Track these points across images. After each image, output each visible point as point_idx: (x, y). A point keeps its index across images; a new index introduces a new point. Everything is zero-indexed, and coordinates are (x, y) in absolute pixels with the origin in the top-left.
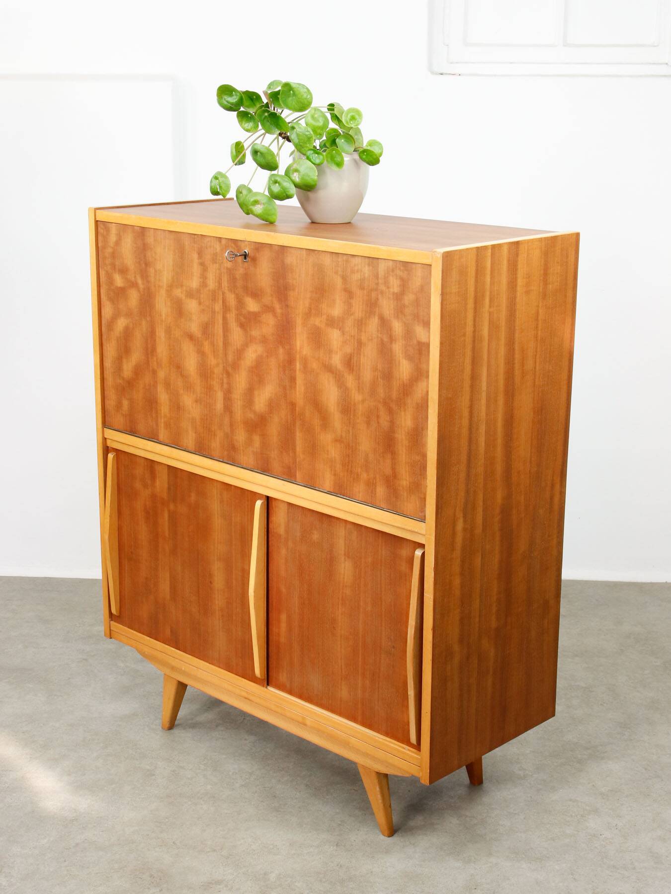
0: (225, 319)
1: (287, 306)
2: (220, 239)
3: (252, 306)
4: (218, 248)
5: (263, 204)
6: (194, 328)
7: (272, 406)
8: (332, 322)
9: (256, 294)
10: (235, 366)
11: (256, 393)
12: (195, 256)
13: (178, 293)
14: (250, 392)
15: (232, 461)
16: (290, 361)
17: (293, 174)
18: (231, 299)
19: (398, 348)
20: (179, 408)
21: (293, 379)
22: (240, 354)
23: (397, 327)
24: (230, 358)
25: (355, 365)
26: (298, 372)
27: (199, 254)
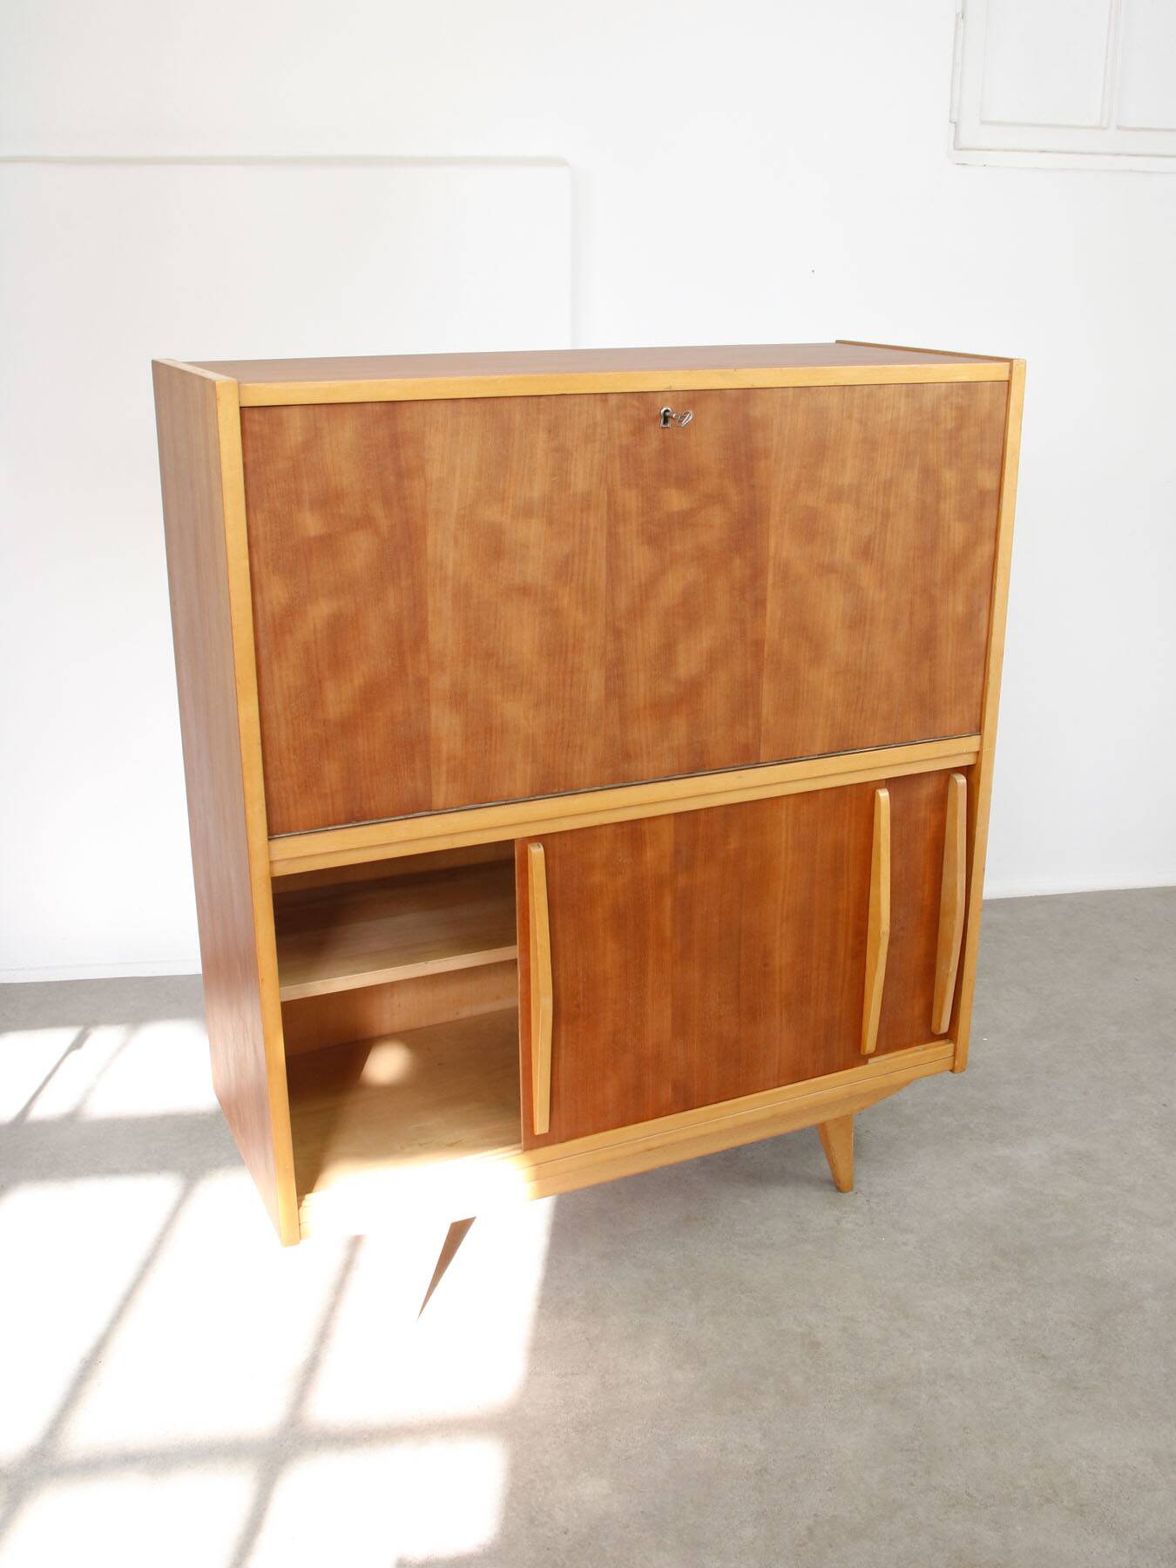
0: (612, 535)
1: (752, 487)
2: (604, 396)
3: (676, 501)
4: (599, 415)
6: (533, 571)
7: (713, 660)
8: (837, 496)
9: (685, 481)
10: (637, 613)
11: (681, 647)
12: (541, 440)
13: (491, 514)
14: (668, 649)
15: (623, 780)
16: (757, 574)
18: (630, 500)
19: (948, 507)
20: (491, 730)
21: (760, 604)
22: (648, 589)
23: (950, 477)
24: (623, 601)
25: (876, 549)
26: (770, 588)
27: (550, 432)
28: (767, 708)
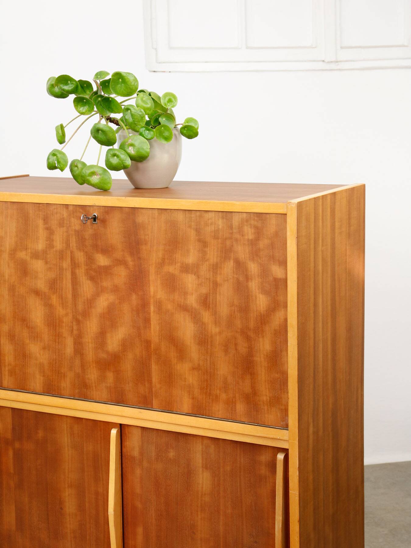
0: (73, 274)
1: (139, 258)
2: (67, 206)
3: (102, 260)
4: (65, 214)
5: (100, 174)
6: (41, 285)
7: (125, 345)
8: (186, 269)
9: (106, 251)
10: (86, 314)
11: (108, 335)
12: (40, 223)
13: (22, 255)
14: (102, 335)
15: (84, 397)
16: (144, 305)
17: (128, 148)
18: (80, 257)
19: (254, 285)
20: (25, 355)
21: (147, 321)
22: (90, 303)
23: (253, 268)
24: (80, 307)
25: (211, 303)
26: (152, 314)
27: (44, 220)
28: (155, 378)
